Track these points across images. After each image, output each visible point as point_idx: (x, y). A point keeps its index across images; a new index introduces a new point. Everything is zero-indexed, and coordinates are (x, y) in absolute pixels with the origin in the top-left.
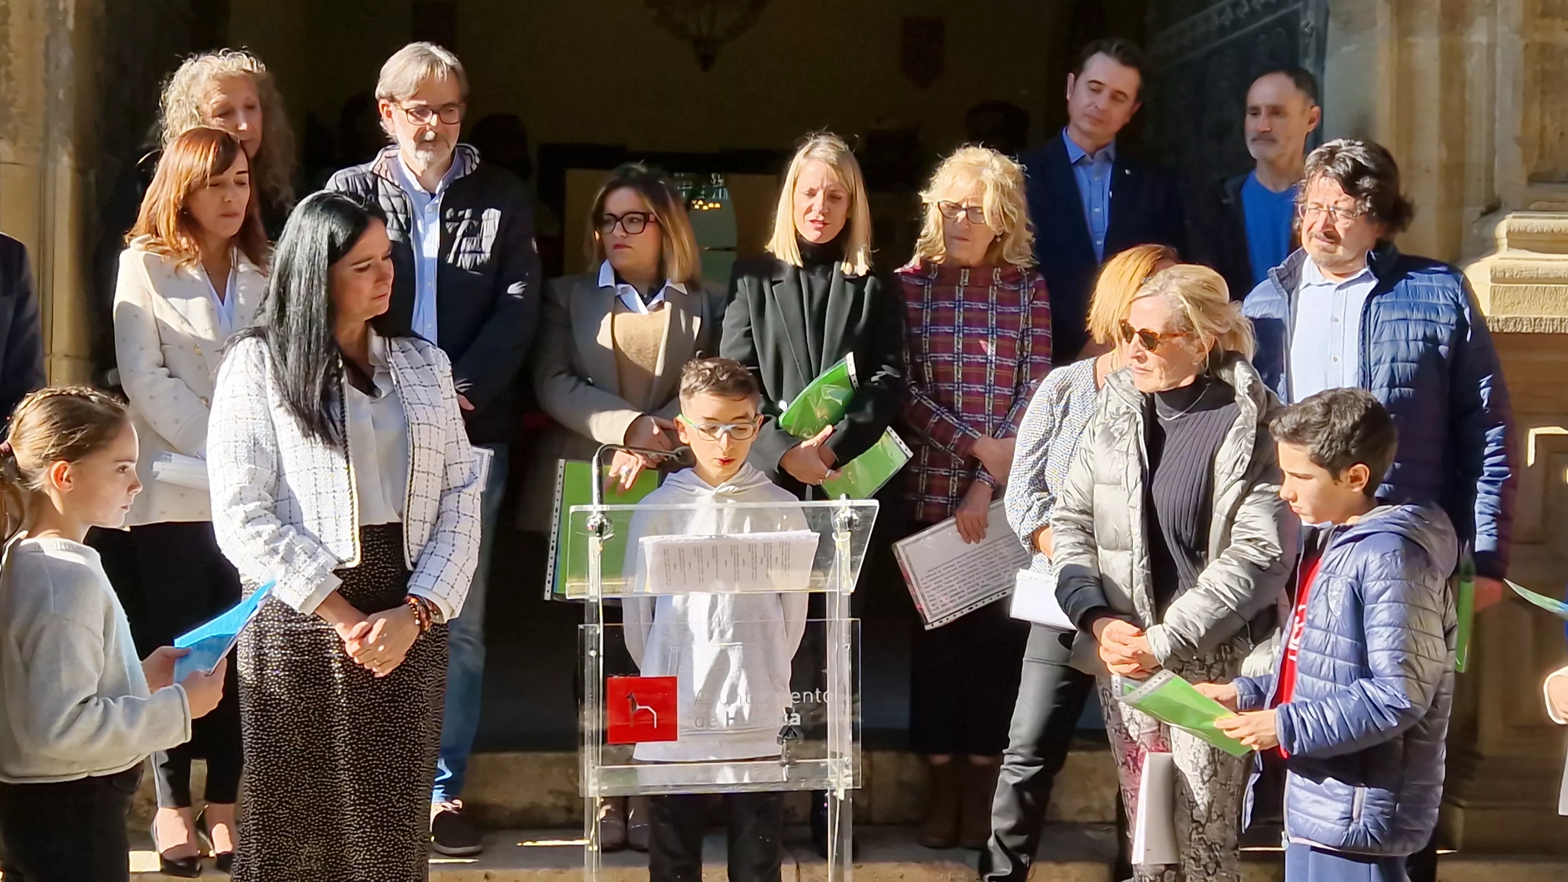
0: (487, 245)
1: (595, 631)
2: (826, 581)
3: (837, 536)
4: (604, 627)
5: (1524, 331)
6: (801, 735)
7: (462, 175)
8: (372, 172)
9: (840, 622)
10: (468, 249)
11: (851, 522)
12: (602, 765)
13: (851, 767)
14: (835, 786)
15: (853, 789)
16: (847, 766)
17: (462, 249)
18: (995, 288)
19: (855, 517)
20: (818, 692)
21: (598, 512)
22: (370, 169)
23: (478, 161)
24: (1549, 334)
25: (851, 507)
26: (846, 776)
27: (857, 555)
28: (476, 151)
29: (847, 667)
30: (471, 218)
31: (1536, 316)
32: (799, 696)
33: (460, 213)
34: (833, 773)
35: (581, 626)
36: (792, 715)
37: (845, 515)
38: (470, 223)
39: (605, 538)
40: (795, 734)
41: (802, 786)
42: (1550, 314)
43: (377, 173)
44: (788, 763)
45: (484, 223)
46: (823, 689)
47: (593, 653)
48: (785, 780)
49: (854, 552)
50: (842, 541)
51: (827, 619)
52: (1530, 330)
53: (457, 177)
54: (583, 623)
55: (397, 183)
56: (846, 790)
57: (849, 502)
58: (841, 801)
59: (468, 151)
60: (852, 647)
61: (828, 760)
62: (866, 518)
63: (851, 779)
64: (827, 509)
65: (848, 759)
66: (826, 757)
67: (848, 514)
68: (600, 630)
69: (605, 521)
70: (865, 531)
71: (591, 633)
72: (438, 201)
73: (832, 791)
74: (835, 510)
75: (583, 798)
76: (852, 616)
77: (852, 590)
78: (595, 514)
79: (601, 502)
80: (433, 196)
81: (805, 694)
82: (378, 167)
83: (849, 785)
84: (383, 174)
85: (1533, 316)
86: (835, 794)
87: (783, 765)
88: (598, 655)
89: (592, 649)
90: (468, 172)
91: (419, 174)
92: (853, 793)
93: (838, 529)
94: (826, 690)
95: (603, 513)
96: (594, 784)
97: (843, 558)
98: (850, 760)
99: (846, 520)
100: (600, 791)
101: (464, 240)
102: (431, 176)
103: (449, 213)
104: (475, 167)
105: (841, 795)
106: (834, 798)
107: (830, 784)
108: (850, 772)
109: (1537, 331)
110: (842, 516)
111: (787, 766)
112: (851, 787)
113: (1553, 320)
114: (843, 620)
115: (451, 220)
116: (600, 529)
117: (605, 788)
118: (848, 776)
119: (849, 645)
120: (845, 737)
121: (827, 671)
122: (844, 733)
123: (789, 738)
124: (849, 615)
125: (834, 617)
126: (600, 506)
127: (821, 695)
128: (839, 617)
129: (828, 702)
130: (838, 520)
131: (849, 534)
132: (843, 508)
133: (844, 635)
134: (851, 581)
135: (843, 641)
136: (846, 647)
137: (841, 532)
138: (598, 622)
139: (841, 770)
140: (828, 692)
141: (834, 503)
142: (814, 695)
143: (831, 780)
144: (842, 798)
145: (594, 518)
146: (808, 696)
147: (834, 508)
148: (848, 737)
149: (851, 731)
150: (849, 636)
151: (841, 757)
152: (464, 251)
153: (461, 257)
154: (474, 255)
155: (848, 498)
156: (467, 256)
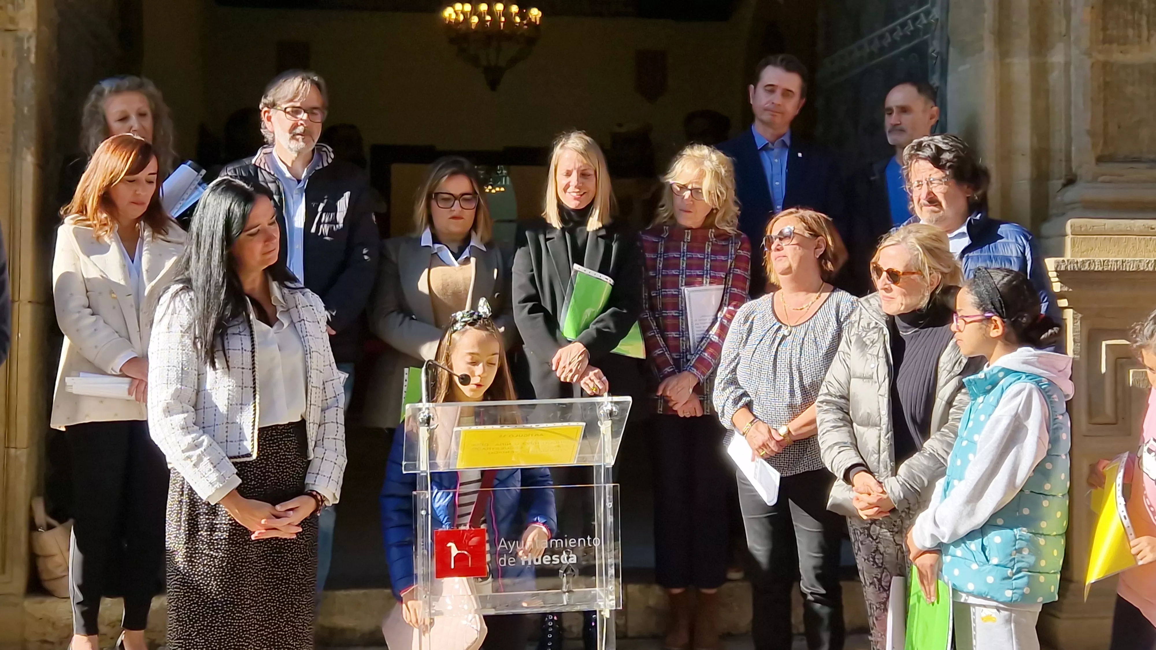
0: (341, 217)
1: (425, 496)
2: (593, 457)
3: (602, 424)
5: (1096, 269)
6: (577, 571)
7: (321, 167)
8: (254, 165)
9: (605, 487)
10: (326, 221)
11: (611, 413)
13: (614, 593)
14: (602, 607)
15: (616, 610)
16: (611, 593)
17: (322, 221)
18: (710, 243)
19: (614, 409)
20: (589, 538)
21: (426, 409)
22: (253, 162)
23: (332, 156)
24: (1114, 271)
25: (611, 402)
26: (611, 600)
27: (616, 437)
28: (331, 149)
29: (610, 519)
30: (328, 199)
31: (1105, 259)
32: (575, 542)
33: (320, 196)
34: (601, 598)
35: (414, 493)
36: (570, 556)
37: (607, 408)
38: (328, 203)
39: (432, 427)
40: (573, 571)
41: (578, 608)
42: (1115, 257)
43: (257, 165)
44: (568, 592)
45: (338, 203)
46: (593, 537)
48: (565, 603)
49: (614, 435)
50: (605, 427)
51: (595, 485)
52: (1100, 269)
53: (317, 168)
54: (415, 490)
55: (272, 173)
56: (611, 611)
57: (610, 399)
58: (607, 619)
59: (325, 149)
60: (614, 504)
61: (597, 589)
62: (622, 410)
63: (614, 602)
64: (593, 404)
65: (611, 587)
66: (595, 587)
67: (609, 407)
69: (431, 415)
70: (621, 420)
71: (421, 497)
72: (304, 185)
73: (600, 611)
74: (600, 404)
76: (613, 483)
77: (613, 463)
78: (424, 410)
79: (428, 401)
80: (299, 181)
81: (579, 540)
82: (258, 161)
83: (612, 607)
84: (262, 166)
85: (1102, 259)
86: (602, 613)
87: (565, 593)
88: (427, 514)
89: (422, 509)
90: (325, 164)
91: (289, 164)
92: (617, 613)
93: (602, 419)
95: (430, 409)
97: (606, 440)
98: (614, 588)
99: (608, 412)
101: (324, 214)
102: (298, 167)
104: (330, 161)
105: (607, 614)
107: (600, 606)
108: (614, 597)
109: (1105, 269)
110: (605, 409)
111: (567, 594)
112: (614, 608)
113: (1117, 261)
114: (607, 485)
115: (313, 200)
116: (428, 422)
118: (612, 600)
119: (611, 504)
120: (609, 572)
121: (596, 523)
122: (609, 568)
123: (569, 572)
124: (611, 480)
125: (601, 483)
126: (428, 404)
127: (591, 541)
128: (604, 483)
129: (596, 545)
130: (601, 412)
131: (610, 422)
132: (606, 403)
133: (607, 496)
134: (612, 457)
135: (607, 500)
136: (610, 505)
137: (604, 420)
138: (427, 489)
139: (607, 595)
140: (596, 538)
141: (598, 399)
142: (587, 540)
143: (600, 603)
144: (608, 616)
145: (423, 413)
146: (582, 541)
147: (598, 403)
148: (612, 571)
149: (613, 567)
150: (612, 497)
151: (606, 587)
152: (324, 223)
153: (321, 226)
154: (331, 225)
155: (609, 395)
156: (326, 225)
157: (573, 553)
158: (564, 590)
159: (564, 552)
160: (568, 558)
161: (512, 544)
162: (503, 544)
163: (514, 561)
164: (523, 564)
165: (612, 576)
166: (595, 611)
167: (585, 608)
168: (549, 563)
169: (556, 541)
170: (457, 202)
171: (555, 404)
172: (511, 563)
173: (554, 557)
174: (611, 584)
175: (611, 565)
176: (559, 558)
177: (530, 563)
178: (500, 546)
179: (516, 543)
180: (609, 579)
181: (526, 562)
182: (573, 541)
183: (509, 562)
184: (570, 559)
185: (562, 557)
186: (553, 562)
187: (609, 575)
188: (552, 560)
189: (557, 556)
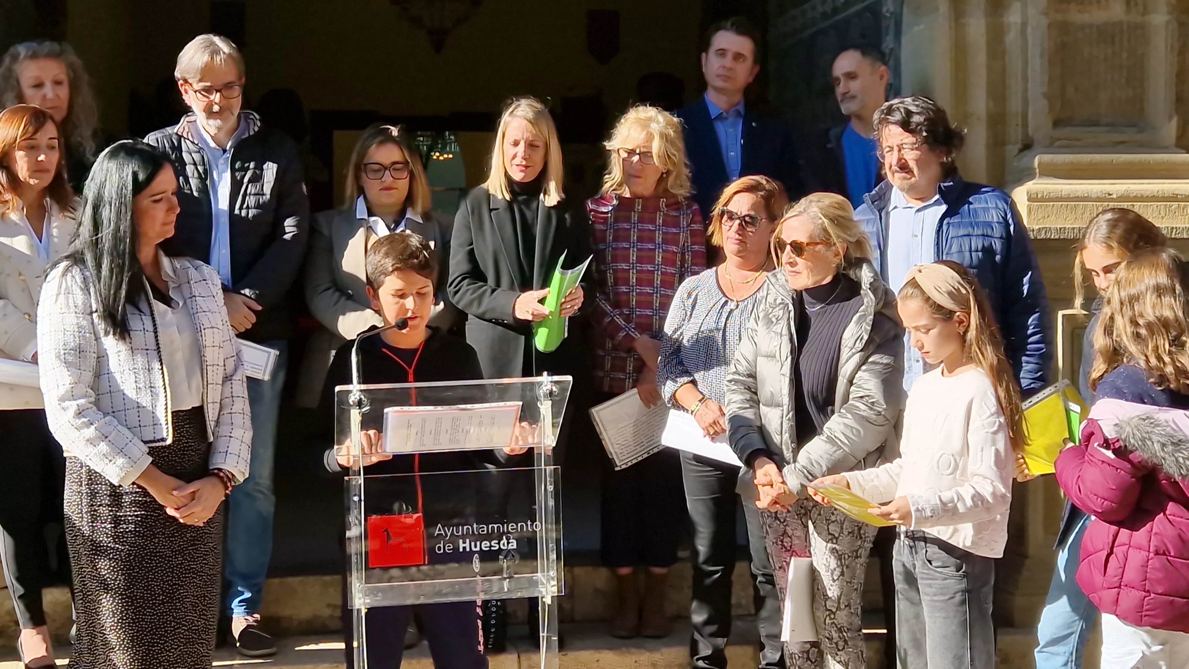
0: (268, 189)
1: (358, 481)
2: (534, 438)
3: (542, 404)
4: (364, 478)
5: (1052, 237)
6: (517, 557)
7: (247, 135)
8: (177, 134)
9: (545, 470)
10: (253, 192)
11: (551, 393)
12: (366, 583)
13: (556, 579)
14: (544, 593)
15: (558, 596)
16: (553, 579)
17: (248, 192)
18: (662, 214)
19: (554, 389)
20: (529, 523)
21: (357, 390)
22: (175, 131)
23: (259, 124)
25: (551, 382)
26: (552, 586)
27: (557, 418)
28: (258, 117)
29: (551, 503)
30: (255, 168)
31: (1061, 226)
32: (515, 527)
33: (246, 165)
34: (543, 584)
35: (346, 478)
36: (510, 541)
37: (547, 388)
38: (254, 173)
39: (363, 410)
40: (513, 556)
41: (519, 595)
42: (1072, 224)
43: (180, 134)
44: (509, 578)
45: (265, 172)
46: (533, 521)
47: (356, 499)
48: (506, 590)
49: (555, 416)
50: (545, 408)
51: (535, 468)
52: (1057, 237)
53: (243, 137)
54: (348, 475)
55: (196, 142)
56: (552, 597)
57: (550, 378)
58: (549, 605)
59: (252, 117)
60: (554, 488)
61: (539, 574)
62: (563, 390)
63: (556, 588)
64: (532, 384)
65: (553, 573)
66: (537, 572)
67: (549, 387)
68: (361, 481)
69: (362, 397)
70: (562, 400)
71: (354, 483)
72: (229, 155)
73: (542, 598)
74: (540, 384)
75: (352, 610)
77: (554, 445)
78: (355, 392)
79: (359, 383)
80: (225, 151)
81: (519, 525)
82: (181, 130)
83: (554, 593)
84: (185, 135)
85: (1058, 227)
86: (544, 600)
87: (505, 579)
88: (360, 500)
89: (355, 495)
90: (252, 133)
91: (213, 135)
92: (559, 600)
93: (542, 399)
94: (536, 521)
95: (361, 391)
96: (360, 599)
97: (546, 421)
98: (555, 574)
99: (548, 392)
100: (365, 604)
101: (250, 186)
102: (222, 136)
103: (237, 166)
104: (256, 129)
105: (548, 600)
106: (544, 603)
107: (541, 592)
108: (556, 583)
109: (1062, 237)
110: (545, 389)
111: (508, 580)
112: (556, 594)
113: (1074, 229)
114: (548, 468)
115: (239, 170)
116: (360, 404)
117: (368, 601)
118: (554, 586)
119: (552, 487)
120: (551, 557)
121: (537, 507)
122: (550, 553)
123: (509, 558)
124: (552, 463)
125: (541, 466)
126: (359, 386)
127: (532, 525)
128: (545, 465)
129: (538, 530)
130: (541, 391)
131: (550, 402)
132: (546, 383)
133: (548, 479)
134: (553, 437)
135: (548, 484)
136: (550, 488)
137: (544, 400)
138: (360, 475)
139: (548, 580)
140: (537, 523)
141: (539, 379)
142: (527, 525)
143: (541, 590)
144: (550, 603)
145: (354, 395)
146: (522, 526)
147: (538, 383)
148: (553, 556)
149: (555, 552)
150: (552, 480)
151: (548, 572)
152: (250, 194)
153: (247, 198)
154: (258, 197)
155: (548, 375)
156: (252, 197)
157: (513, 539)
158: (505, 576)
159: (504, 537)
160: (508, 543)
161: (449, 530)
162: (440, 530)
163: (452, 547)
164: (461, 550)
165: (554, 560)
166: (537, 598)
167: (526, 594)
168: (488, 549)
169: (496, 526)
170: (387, 172)
171: (492, 384)
172: (449, 550)
173: (493, 543)
174: (553, 569)
175: (553, 550)
176: (499, 543)
177: (468, 549)
178: (437, 532)
179: (453, 529)
180: (551, 565)
181: (464, 548)
182: (512, 526)
183: (446, 548)
184: (510, 545)
185: (502, 542)
186: (493, 548)
187: (551, 560)
188: (491, 546)
189: (497, 542)
